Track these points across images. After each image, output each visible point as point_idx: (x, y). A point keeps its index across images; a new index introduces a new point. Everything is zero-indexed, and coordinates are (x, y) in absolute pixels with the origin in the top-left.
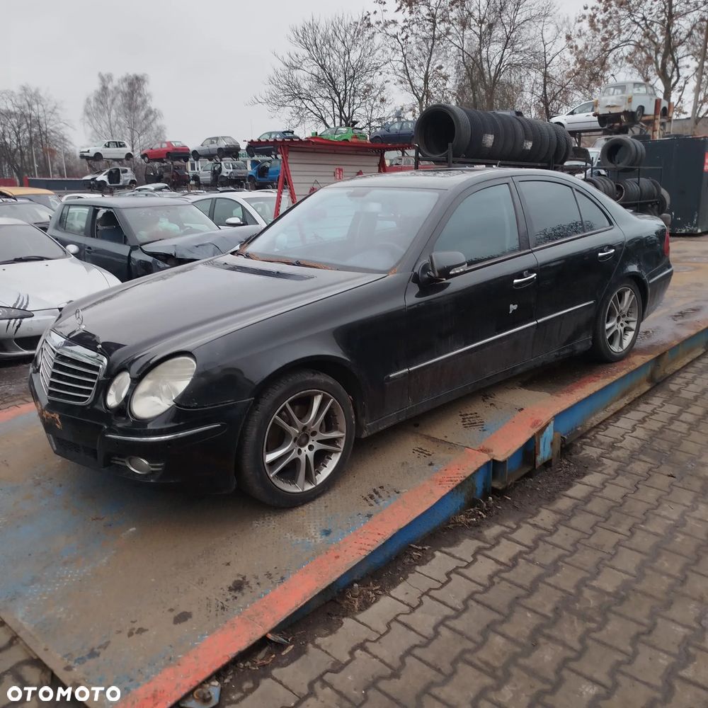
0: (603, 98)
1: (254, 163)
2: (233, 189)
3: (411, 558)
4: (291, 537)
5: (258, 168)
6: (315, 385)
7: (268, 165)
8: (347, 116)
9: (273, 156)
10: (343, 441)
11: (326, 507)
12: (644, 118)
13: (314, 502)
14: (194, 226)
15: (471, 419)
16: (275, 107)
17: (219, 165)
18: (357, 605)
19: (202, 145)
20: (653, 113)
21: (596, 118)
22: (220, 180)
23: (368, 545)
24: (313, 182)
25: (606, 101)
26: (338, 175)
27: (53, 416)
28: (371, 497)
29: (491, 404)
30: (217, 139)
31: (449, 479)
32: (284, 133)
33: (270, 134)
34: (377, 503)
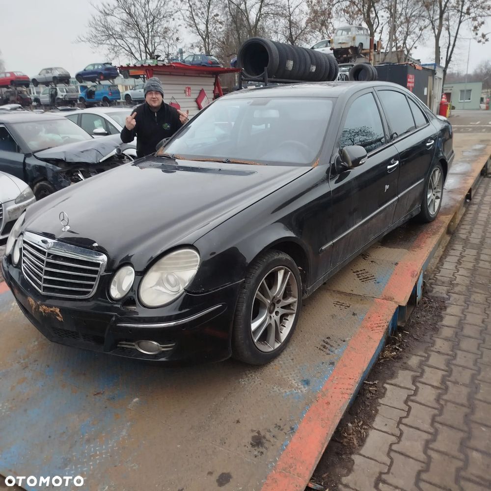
0: (336, 37)
1: (84, 88)
2: (69, 107)
3: (370, 392)
4: (279, 390)
5: (87, 92)
6: (280, 262)
7: (94, 89)
8: (151, 51)
9: (97, 82)
10: (296, 305)
11: (293, 359)
12: (363, 52)
13: (280, 356)
14: (72, 136)
15: (363, 275)
16: (96, 45)
17: (54, 90)
18: (355, 442)
19: (39, 74)
20: (369, 48)
21: (332, 51)
22: (56, 101)
23: (347, 389)
24: (171, 98)
25: (339, 40)
26: (187, 93)
27: (52, 309)
28: (324, 347)
29: (372, 262)
30: (51, 69)
31: (377, 325)
32: (104, 64)
33: (94, 65)
34: (332, 352)
